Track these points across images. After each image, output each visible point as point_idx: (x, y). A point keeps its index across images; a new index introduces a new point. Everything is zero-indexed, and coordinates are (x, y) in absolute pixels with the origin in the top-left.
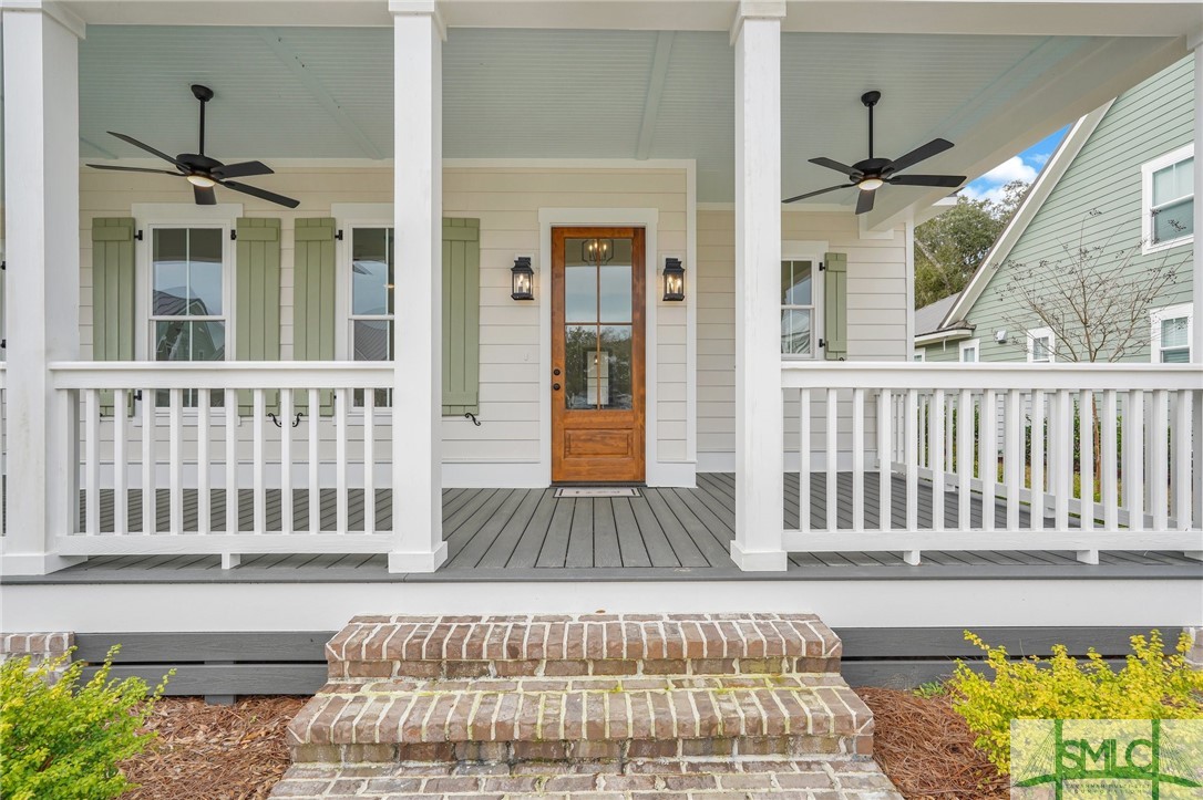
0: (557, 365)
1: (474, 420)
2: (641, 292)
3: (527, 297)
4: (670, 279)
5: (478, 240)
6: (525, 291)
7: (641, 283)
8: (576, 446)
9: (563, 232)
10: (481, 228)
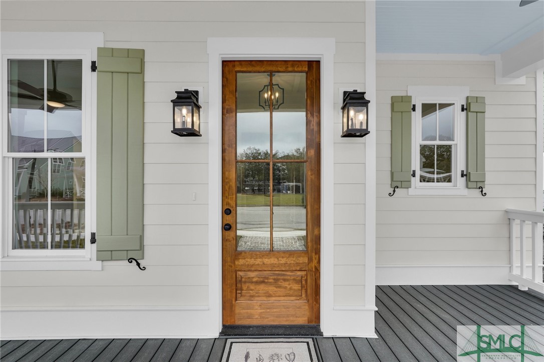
0: (228, 204)
1: (138, 264)
2: (315, 128)
3: (192, 133)
4: (352, 113)
5: (142, 72)
6: (190, 126)
7: (315, 119)
8: (248, 289)
9: (234, 66)
10: (146, 59)
